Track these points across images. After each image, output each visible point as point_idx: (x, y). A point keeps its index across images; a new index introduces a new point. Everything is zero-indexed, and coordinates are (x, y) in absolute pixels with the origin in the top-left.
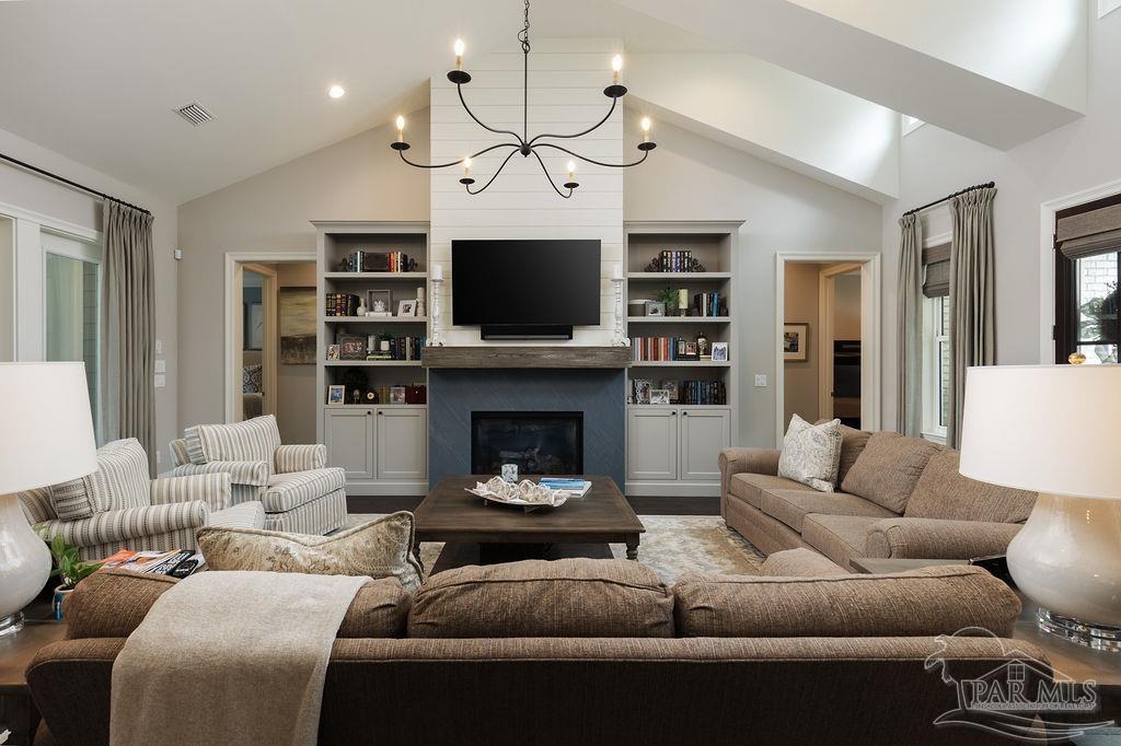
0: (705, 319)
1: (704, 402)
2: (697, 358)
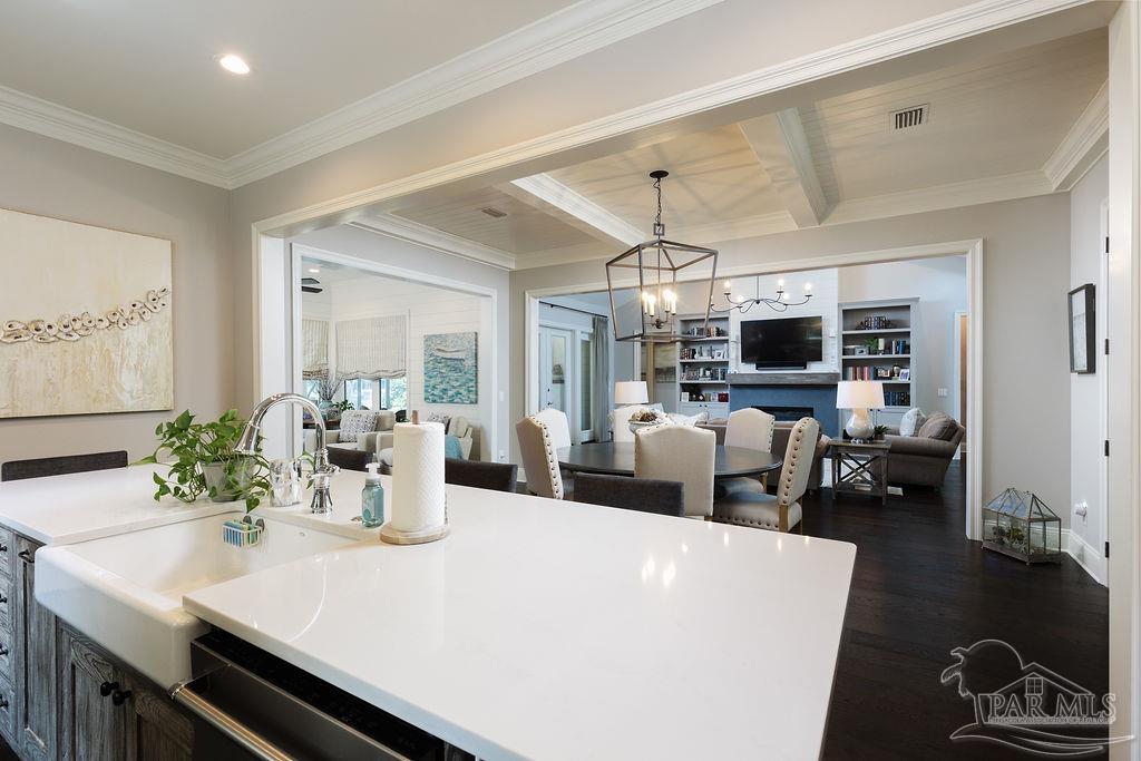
0: (894, 356)
1: (894, 404)
2: (890, 378)
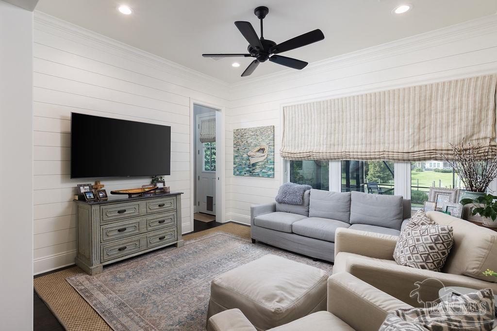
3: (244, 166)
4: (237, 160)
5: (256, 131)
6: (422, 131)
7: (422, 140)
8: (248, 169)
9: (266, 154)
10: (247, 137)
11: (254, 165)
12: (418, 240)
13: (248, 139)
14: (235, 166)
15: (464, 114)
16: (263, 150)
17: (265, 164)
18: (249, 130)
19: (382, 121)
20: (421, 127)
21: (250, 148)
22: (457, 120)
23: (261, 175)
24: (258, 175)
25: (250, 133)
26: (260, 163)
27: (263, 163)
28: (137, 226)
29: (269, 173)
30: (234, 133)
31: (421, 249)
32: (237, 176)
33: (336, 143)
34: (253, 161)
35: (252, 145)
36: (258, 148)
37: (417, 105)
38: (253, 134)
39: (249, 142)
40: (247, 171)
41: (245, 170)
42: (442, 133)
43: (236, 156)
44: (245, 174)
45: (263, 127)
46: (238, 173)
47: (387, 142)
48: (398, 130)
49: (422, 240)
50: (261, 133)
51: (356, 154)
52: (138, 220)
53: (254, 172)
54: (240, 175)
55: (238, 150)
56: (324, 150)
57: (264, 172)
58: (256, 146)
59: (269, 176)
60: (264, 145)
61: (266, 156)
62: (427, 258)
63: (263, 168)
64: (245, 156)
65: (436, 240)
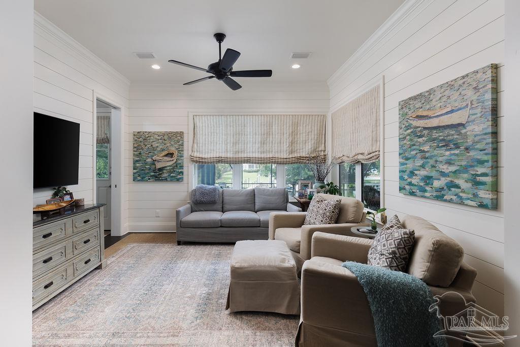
3: (147, 171)
4: (138, 165)
5: (164, 135)
6: (293, 145)
7: (293, 151)
8: (152, 174)
9: (175, 158)
10: (151, 140)
11: (161, 169)
12: (325, 210)
13: (154, 143)
14: (135, 171)
15: (313, 136)
16: (171, 155)
17: (174, 168)
18: (154, 133)
19: (271, 137)
20: (293, 142)
21: (156, 152)
22: (310, 139)
23: (168, 179)
24: (166, 179)
25: (156, 136)
26: (168, 168)
27: (171, 167)
28: (63, 251)
29: (179, 177)
30: (134, 135)
31: (328, 214)
32: (138, 182)
33: (240, 150)
34: (159, 166)
35: (159, 149)
36: (166, 152)
37: (291, 128)
38: (159, 138)
39: (154, 146)
40: (151, 176)
41: (148, 175)
42: (303, 146)
43: (137, 161)
44: (149, 179)
45: (172, 133)
46: (139, 178)
47: (273, 151)
48: (280, 143)
49: (328, 209)
50: (170, 138)
51: (260, 159)
52: (64, 244)
53: (161, 177)
54: (142, 180)
55: (140, 154)
56: (231, 156)
57: (172, 177)
58: (163, 150)
59: (178, 180)
60: (172, 149)
61: (175, 161)
62: (331, 218)
63: (172, 173)
64: (149, 160)
65: (335, 207)
